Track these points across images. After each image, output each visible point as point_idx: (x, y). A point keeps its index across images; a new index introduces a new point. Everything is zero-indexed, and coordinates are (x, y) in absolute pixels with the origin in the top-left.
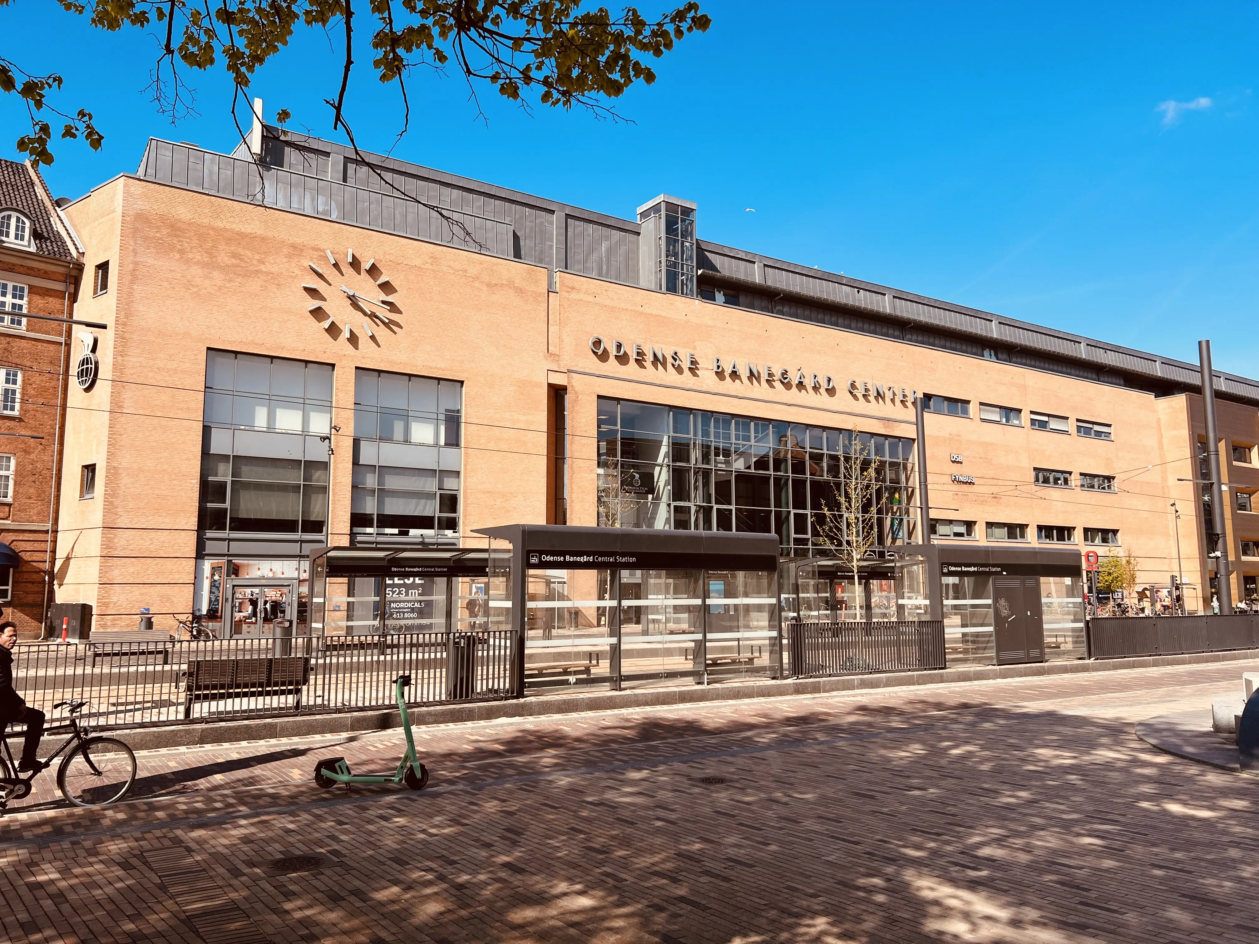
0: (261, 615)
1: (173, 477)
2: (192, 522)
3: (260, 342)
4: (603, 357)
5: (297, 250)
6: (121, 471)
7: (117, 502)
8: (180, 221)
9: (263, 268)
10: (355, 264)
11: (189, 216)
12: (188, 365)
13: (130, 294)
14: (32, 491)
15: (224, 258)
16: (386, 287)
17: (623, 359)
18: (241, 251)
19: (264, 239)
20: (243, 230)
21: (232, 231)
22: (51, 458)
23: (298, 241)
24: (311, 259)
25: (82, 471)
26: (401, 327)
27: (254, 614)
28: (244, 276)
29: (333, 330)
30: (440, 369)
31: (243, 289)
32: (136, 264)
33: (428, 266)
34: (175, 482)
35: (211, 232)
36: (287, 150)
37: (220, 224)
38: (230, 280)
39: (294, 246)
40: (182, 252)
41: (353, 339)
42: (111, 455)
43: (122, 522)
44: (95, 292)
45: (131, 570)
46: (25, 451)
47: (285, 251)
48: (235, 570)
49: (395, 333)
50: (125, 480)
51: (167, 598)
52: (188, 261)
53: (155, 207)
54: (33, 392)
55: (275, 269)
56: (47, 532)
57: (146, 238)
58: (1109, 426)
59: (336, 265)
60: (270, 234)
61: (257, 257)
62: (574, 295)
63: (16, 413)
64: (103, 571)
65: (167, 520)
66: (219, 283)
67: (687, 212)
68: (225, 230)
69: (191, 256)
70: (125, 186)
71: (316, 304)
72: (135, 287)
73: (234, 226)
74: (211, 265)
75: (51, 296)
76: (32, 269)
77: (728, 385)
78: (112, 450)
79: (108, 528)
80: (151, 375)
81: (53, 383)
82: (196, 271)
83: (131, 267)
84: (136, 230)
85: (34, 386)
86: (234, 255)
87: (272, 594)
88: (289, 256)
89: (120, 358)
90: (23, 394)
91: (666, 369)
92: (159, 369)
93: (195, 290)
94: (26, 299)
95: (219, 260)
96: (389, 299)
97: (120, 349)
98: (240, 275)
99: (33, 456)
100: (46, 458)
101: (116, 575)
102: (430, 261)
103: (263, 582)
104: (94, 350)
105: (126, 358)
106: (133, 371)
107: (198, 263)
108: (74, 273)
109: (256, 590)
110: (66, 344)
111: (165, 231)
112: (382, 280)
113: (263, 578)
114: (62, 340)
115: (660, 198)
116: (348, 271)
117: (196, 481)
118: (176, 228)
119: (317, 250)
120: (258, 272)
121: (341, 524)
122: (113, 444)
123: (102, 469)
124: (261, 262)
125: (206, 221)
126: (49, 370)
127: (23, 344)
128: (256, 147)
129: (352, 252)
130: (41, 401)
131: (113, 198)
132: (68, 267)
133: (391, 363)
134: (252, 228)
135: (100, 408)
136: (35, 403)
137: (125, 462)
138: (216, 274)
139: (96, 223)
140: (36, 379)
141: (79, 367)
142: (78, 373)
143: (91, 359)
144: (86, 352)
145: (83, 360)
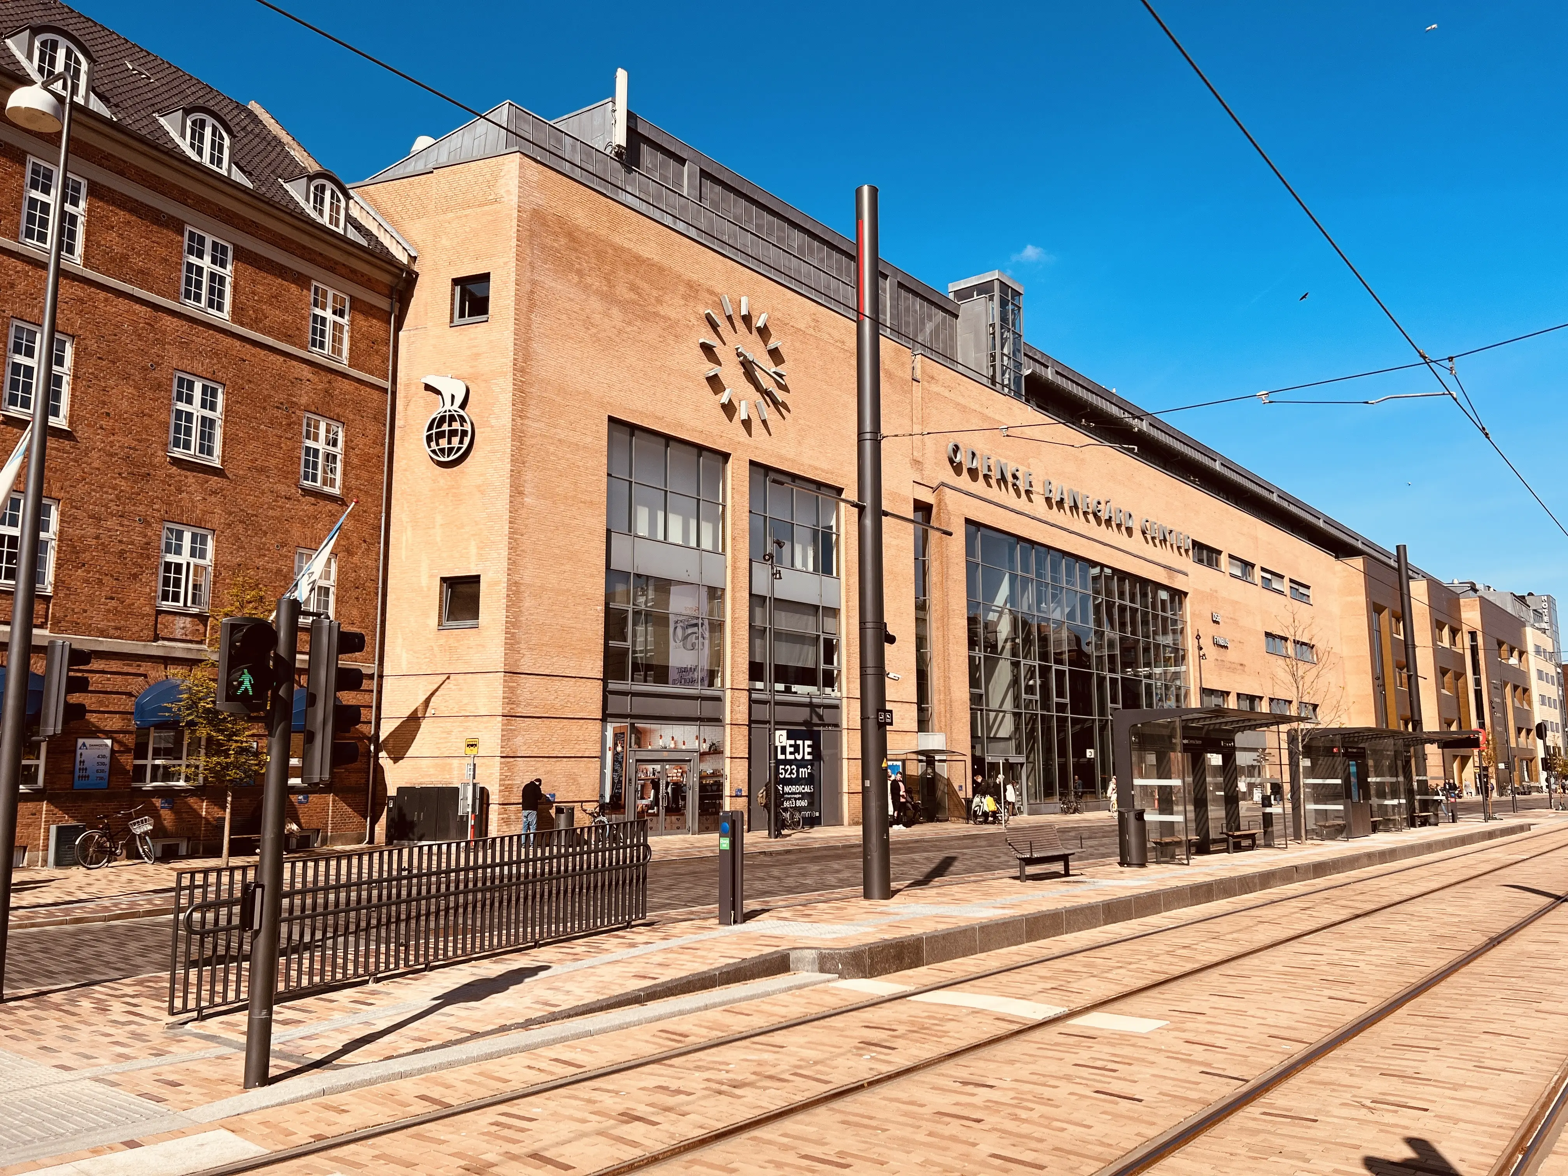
0: (663, 803)
1: (578, 601)
2: (595, 666)
3: (660, 415)
4: (957, 469)
5: (693, 290)
6: (523, 588)
7: (520, 634)
8: (577, 228)
9: (663, 310)
10: (747, 320)
11: (587, 224)
12: (589, 439)
14: (355, 612)
15: (623, 291)
16: (775, 355)
17: (973, 473)
18: (638, 282)
19: (661, 269)
20: (641, 253)
21: (630, 252)
22: (375, 564)
23: (695, 277)
24: (706, 305)
25: (441, 586)
26: (789, 411)
27: (656, 801)
28: (644, 319)
29: (729, 408)
30: (823, 470)
31: (643, 337)
32: (534, 283)
33: (811, 331)
34: (580, 608)
35: (610, 251)
36: (643, 147)
37: (617, 239)
38: (629, 323)
39: (689, 285)
40: (580, 273)
41: (747, 423)
42: (513, 565)
43: (526, 664)
44: (452, 319)
45: (536, 736)
47: (682, 289)
48: (640, 736)
49: (783, 417)
50: (528, 603)
51: (572, 778)
52: (586, 288)
53: (553, 204)
54: (356, 461)
55: (673, 315)
57: (543, 247)
58: (1308, 587)
59: (729, 318)
60: (666, 262)
61: (655, 293)
62: (934, 388)
63: (336, 491)
64: (507, 737)
65: (572, 664)
66: (619, 325)
67: (1017, 294)
68: (623, 249)
69: (589, 280)
70: (521, 166)
71: (711, 369)
72: (533, 316)
73: (632, 245)
74: (609, 298)
75: (374, 318)
76: (354, 271)
77: (1055, 515)
79: (511, 673)
80: (552, 449)
81: (378, 450)
82: (595, 304)
83: (528, 287)
84: (533, 234)
85: (357, 451)
86: (633, 288)
87: (673, 773)
88: (685, 297)
90: (344, 463)
91: (1007, 489)
92: (559, 440)
93: (594, 330)
94: (347, 317)
95: (618, 293)
96: (779, 369)
98: (639, 316)
99: (355, 559)
100: (369, 562)
101: (521, 744)
102: (812, 324)
103: (665, 755)
105: (526, 422)
106: (533, 441)
107: (597, 292)
108: (400, 284)
109: (658, 767)
110: (391, 392)
111: (563, 241)
112: (772, 345)
113: (664, 749)
114: (388, 385)
116: (741, 328)
117: (601, 608)
118: (573, 236)
119: (711, 293)
120: (656, 314)
121: (741, 675)
122: (514, 547)
123: (497, 583)
124: (659, 301)
125: (603, 232)
126: (372, 429)
127: (346, 385)
128: (620, 137)
129: (744, 300)
130: (365, 475)
131: (492, 182)
132: (398, 277)
133: (781, 458)
134: (649, 251)
135: (482, 493)
136: (358, 477)
137: (527, 575)
138: (615, 311)
139: (450, 215)
140: (359, 441)
141: (430, 428)
142: (429, 439)
143: (461, 417)
144: (448, 406)
145: (442, 420)
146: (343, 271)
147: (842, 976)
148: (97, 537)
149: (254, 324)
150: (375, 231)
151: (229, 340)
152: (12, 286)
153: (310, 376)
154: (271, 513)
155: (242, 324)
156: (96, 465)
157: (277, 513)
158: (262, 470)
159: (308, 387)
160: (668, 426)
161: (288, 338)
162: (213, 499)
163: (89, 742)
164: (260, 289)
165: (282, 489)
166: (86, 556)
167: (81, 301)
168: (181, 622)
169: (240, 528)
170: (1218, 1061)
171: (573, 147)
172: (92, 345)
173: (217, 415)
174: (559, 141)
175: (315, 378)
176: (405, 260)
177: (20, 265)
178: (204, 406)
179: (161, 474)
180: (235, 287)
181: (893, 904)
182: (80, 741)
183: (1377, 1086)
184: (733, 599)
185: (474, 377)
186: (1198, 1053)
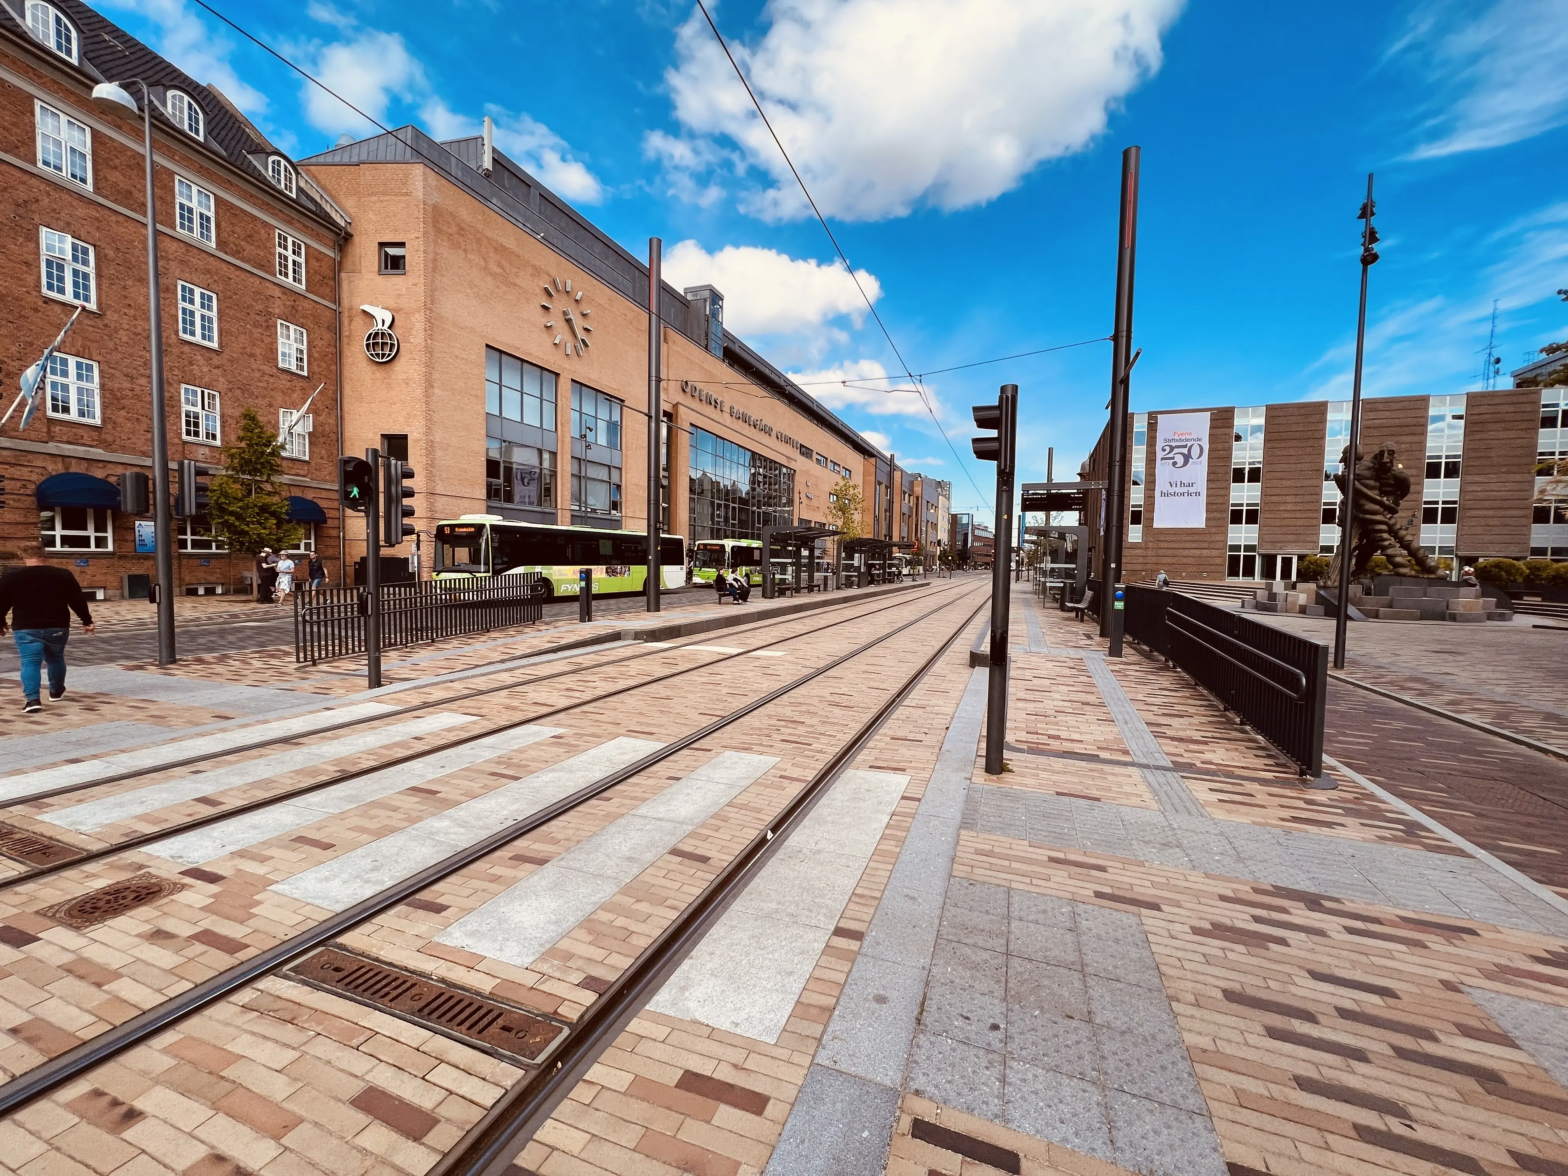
1: (471, 453)
2: (482, 492)
3: (518, 347)
5: (537, 271)
6: (435, 444)
7: (436, 471)
8: (463, 221)
9: (518, 281)
11: (470, 219)
12: (474, 357)
13: (433, 282)
14: (323, 452)
15: (493, 266)
16: (586, 317)
17: (694, 398)
18: (503, 262)
19: (517, 256)
20: (504, 244)
21: (497, 242)
23: (537, 262)
24: (543, 278)
25: (383, 437)
28: (507, 286)
29: (559, 346)
30: (612, 389)
31: (506, 297)
32: (436, 254)
34: (471, 458)
35: (485, 240)
37: (489, 234)
38: (498, 287)
39: (534, 267)
40: (465, 250)
41: (570, 355)
42: (429, 430)
44: (380, 270)
47: (530, 270)
50: (439, 453)
52: (470, 262)
53: (447, 203)
54: (317, 355)
55: (524, 285)
56: (337, 491)
57: (441, 231)
59: (559, 292)
60: (520, 252)
61: (513, 270)
62: (676, 348)
63: (305, 373)
65: (467, 490)
66: (492, 288)
68: (493, 240)
69: (472, 257)
70: (424, 174)
71: (547, 321)
72: (436, 275)
73: (499, 238)
74: (484, 270)
75: (323, 260)
76: (307, 227)
77: (734, 424)
78: (430, 425)
80: (451, 361)
81: (331, 349)
82: (476, 272)
83: (432, 256)
84: (434, 221)
85: (317, 349)
86: (500, 265)
88: (532, 276)
90: (308, 355)
91: (711, 407)
92: (456, 356)
93: (476, 289)
94: (303, 258)
95: (490, 267)
96: (589, 327)
98: (504, 284)
100: (331, 421)
105: (433, 342)
106: (439, 355)
107: (477, 265)
110: (339, 312)
111: (454, 228)
112: (583, 310)
114: (336, 307)
116: (565, 298)
117: (484, 459)
118: (461, 226)
119: (549, 275)
120: (515, 285)
122: (429, 419)
123: (418, 440)
124: (516, 275)
125: (480, 227)
126: (327, 336)
127: (306, 304)
128: (488, 163)
129: (569, 282)
130: (324, 365)
131: (404, 181)
132: (339, 235)
133: (590, 379)
134: (510, 243)
135: (407, 384)
136: (319, 366)
137: (438, 437)
138: (489, 278)
139: (374, 198)
140: (319, 343)
141: (368, 339)
142: (368, 345)
143: (390, 335)
144: (380, 326)
145: (377, 334)
146: (298, 225)
147: (646, 642)
148: (132, 390)
149: (236, 254)
150: (318, 200)
151: (217, 263)
152: (37, 201)
153: (280, 295)
154: (260, 384)
155: (226, 253)
156: (125, 339)
157: (264, 384)
158: (251, 355)
159: (278, 302)
160: (523, 353)
161: (261, 267)
162: (216, 371)
163: (143, 523)
164: (238, 229)
165: (266, 368)
166: (125, 402)
167: (97, 219)
168: (202, 450)
169: (238, 391)
170: (808, 663)
171: (457, 164)
172: (111, 253)
173: (214, 314)
174: (449, 159)
175: (284, 297)
176: (343, 224)
177: (43, 187)
178: (203, 306)
179: (176, 351)
180: (218, 226)
181: (661, 613)
182: (137, 523)
183: (865, 668)
184: (562, 458)
185: (398, 310)
186: (801, 661)
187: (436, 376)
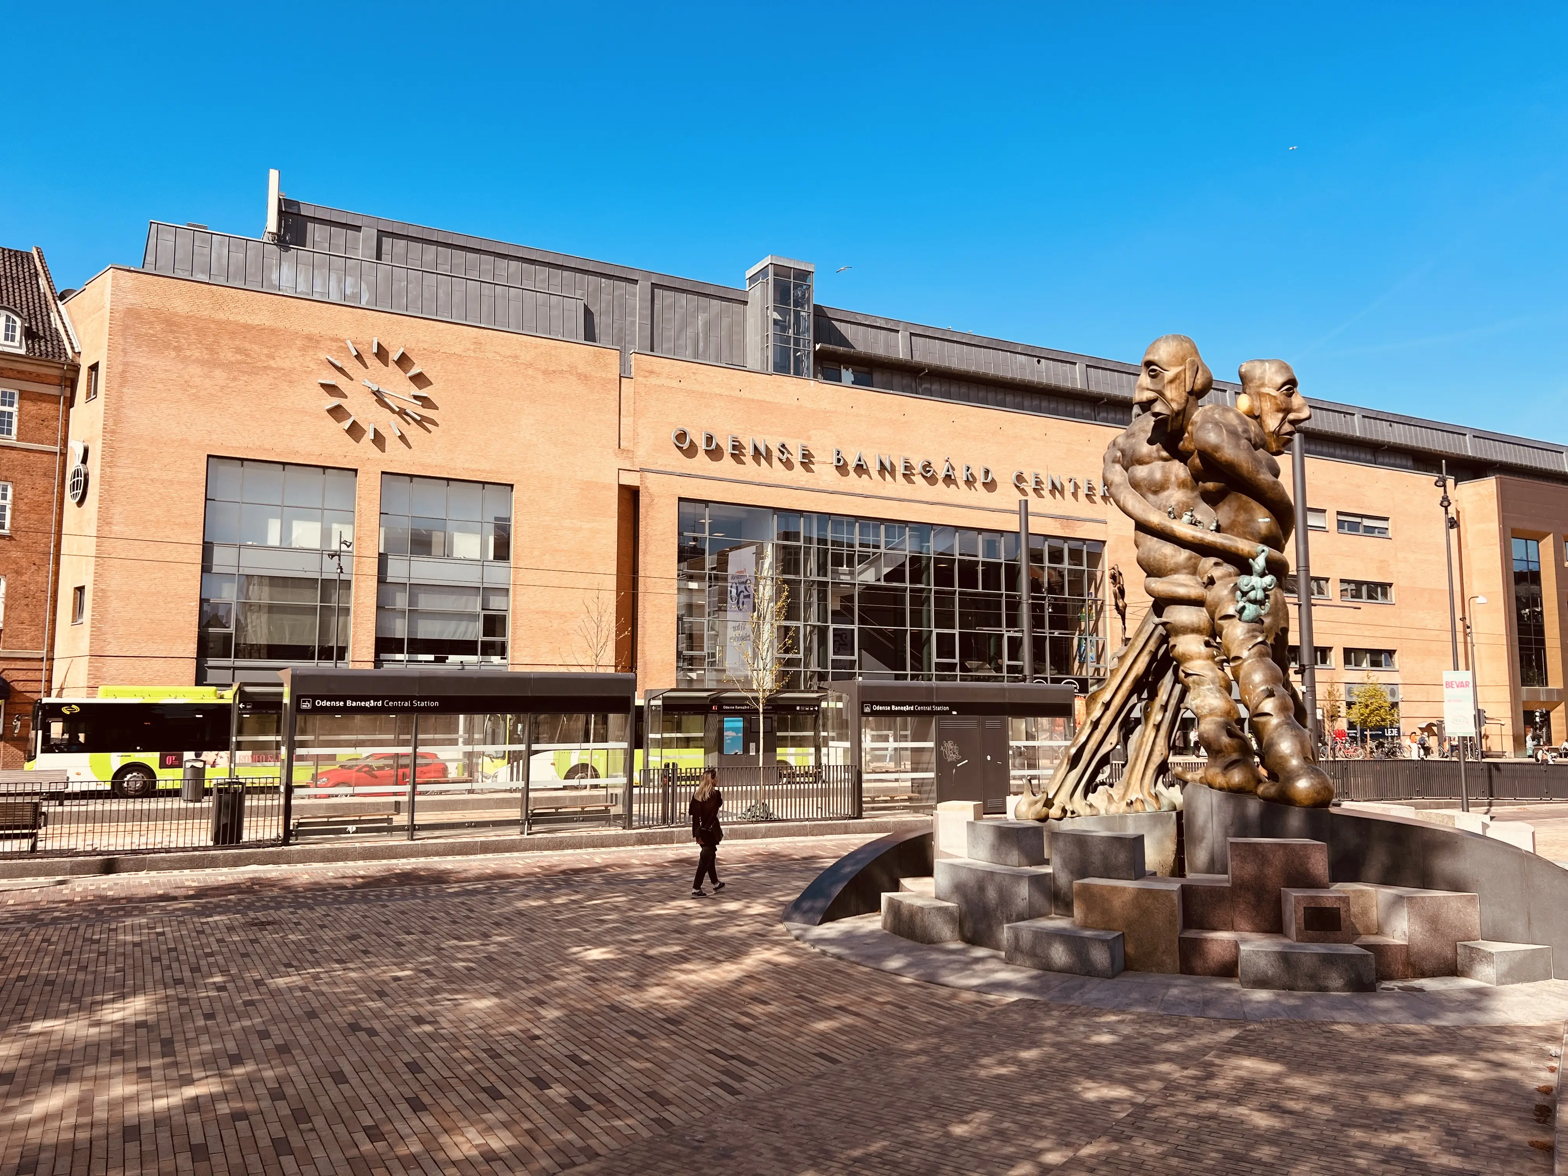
1: (169, 599)
2: (192, 649)
4: (690, 452)
5: (312, 341)
6: (109, 594)
7: (104, 628)
8: (176, 314)
9: (272, 363)
10: (382, 354)
11: (187, 309)
12: (186, 475)
13: (120, 398)
14: (25, 615)
15: (227, 355)
16: (419, 379)
17: (715, 454)
18: (247, 345)
19: (273, 331)
20: (249, 322)
21: (237, 324)
22: (45, 580)
23: (314, 331)
24: (329, 351)
25: (75, 594)
26: (436, 424)
28: (251, 373)
29: (355, 431)
30: (486, 471)
31: (249, 388)
32: (126, 364)
33: (470, 353)
34: (171, 605)
35: (212, 326)
36: (310, 226)
37: (221, 316)
38: (235, 379)
39: (309, 338)
40: (178, 349)
41: (379, 440)
42: (99, 577)
43: (112, 649)
44: (89, 396)
46: (17, 572)
47: (299, 343)
49: (430, 432)
52: (185, 360)
53: (148, 301)
54: (24, 508)
55: (287, 364)
56: (42, 660)
57: (138, 336)
59: (359, 357)
60: (280, 325)
61: (265, 351)
62: (653, 381)
63: (6, 531)
65: (161, 647)
66: (221, 382)
67: (802, 275)
68: (228, 322)
69: (188, 353)
70: (114, 278)
71: (335, 401)
72: (125, 390)
73: (239, 318)
74: (213, 363)
75: (44, 401)
76: (23, 372)
77: (852, 481)
78: (100, 571)
80: (143, 487)
81: (48, 497)
82: (195, 370)
83: (121, 368)
84: (126, 327)
85: (26, 500)
86: (238, 350)
88: (303, 349)
89: (108, 470)
90: (14, 511)
91: (771, 464)
92: (152, 480)
93: (194, 391)
94: (16, 405)
95: (222, 357)
96: (422, 393)
97: (109, 459)
98: (245, 372)
99: (25, 578)
100: (40, 579)
102: (473, 347)
104: (84, 461)
105: (115, 470)
106: (123, 484)
107: (197, 361)
108: (70, 375)
110: (61, 454)
111: (159, 327)
112: (414, 371)
114: (57, 449)
115: (767, 261)
116: (373, 362)
117: (195, 604)
118: (171, 323)
119: (338, 339)
121: (365, 650)
122: (97, 565)
123: (89, 591)
124: (270, 356)
125: (205, 313)
126: (42, 483)
127: (15, 454)
129: (378, 341)
130: (36, 517)
134: (263, 317)
135: (89, 524)
136: (26, 519)
138: (219, 372)
139: (90, 320)
140: (30, 493)
141: (72, 479)
142: (71, 486)
143: (80, 470)
144: (77, 462)
145: (75, 472)
146: (11, 374)
160: (277, 455)
185: (91, 440)
187: (117, 510)
